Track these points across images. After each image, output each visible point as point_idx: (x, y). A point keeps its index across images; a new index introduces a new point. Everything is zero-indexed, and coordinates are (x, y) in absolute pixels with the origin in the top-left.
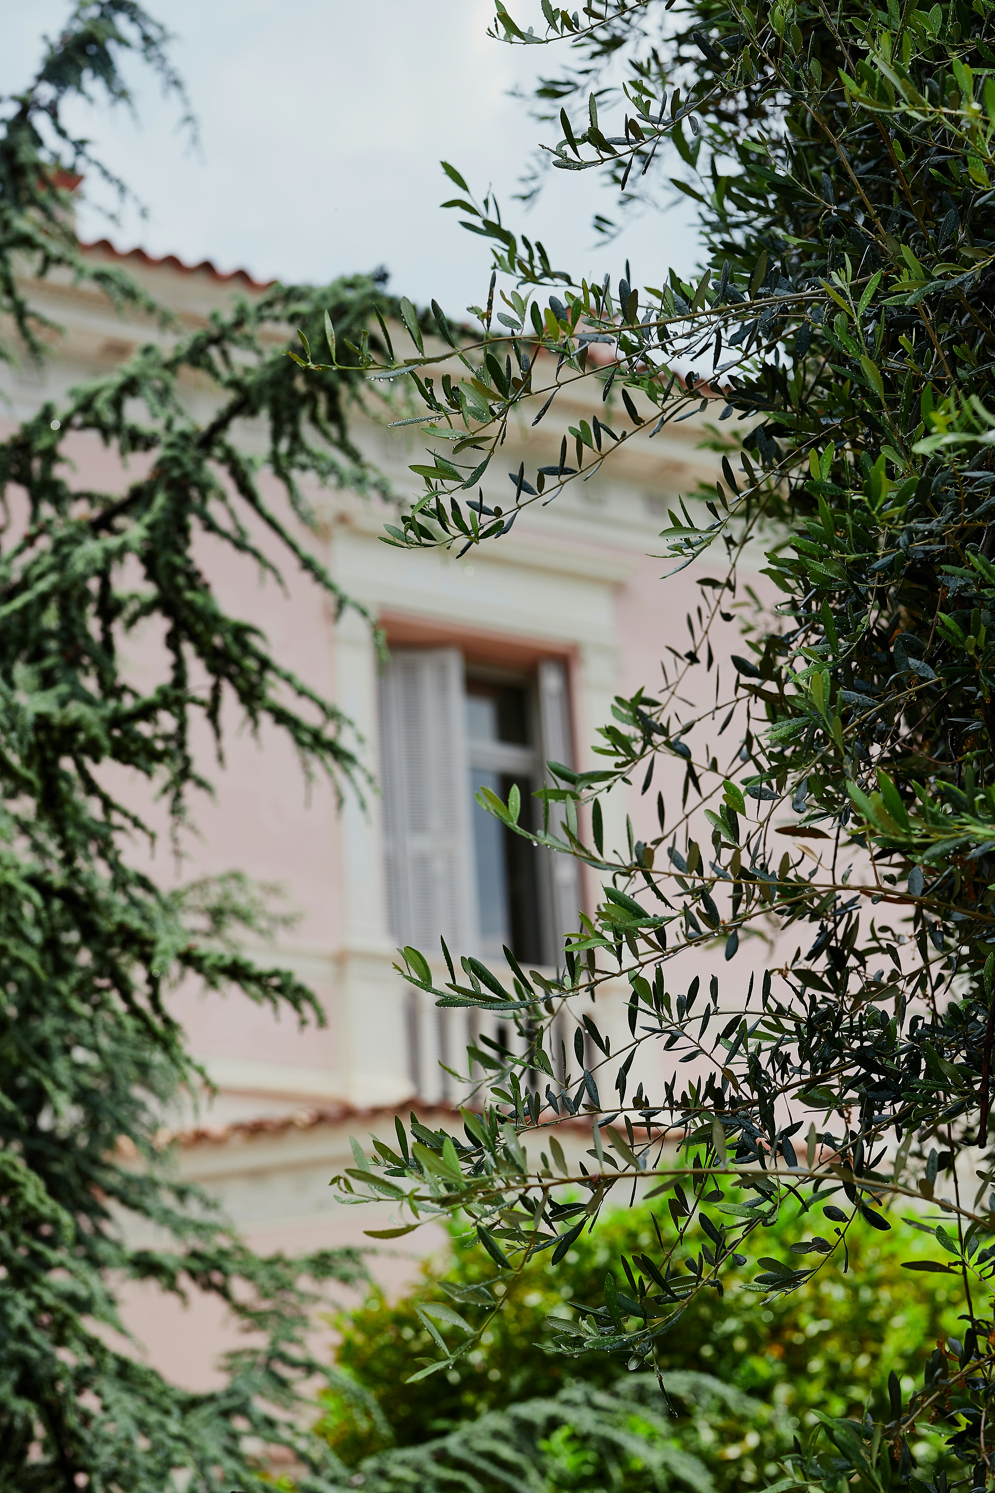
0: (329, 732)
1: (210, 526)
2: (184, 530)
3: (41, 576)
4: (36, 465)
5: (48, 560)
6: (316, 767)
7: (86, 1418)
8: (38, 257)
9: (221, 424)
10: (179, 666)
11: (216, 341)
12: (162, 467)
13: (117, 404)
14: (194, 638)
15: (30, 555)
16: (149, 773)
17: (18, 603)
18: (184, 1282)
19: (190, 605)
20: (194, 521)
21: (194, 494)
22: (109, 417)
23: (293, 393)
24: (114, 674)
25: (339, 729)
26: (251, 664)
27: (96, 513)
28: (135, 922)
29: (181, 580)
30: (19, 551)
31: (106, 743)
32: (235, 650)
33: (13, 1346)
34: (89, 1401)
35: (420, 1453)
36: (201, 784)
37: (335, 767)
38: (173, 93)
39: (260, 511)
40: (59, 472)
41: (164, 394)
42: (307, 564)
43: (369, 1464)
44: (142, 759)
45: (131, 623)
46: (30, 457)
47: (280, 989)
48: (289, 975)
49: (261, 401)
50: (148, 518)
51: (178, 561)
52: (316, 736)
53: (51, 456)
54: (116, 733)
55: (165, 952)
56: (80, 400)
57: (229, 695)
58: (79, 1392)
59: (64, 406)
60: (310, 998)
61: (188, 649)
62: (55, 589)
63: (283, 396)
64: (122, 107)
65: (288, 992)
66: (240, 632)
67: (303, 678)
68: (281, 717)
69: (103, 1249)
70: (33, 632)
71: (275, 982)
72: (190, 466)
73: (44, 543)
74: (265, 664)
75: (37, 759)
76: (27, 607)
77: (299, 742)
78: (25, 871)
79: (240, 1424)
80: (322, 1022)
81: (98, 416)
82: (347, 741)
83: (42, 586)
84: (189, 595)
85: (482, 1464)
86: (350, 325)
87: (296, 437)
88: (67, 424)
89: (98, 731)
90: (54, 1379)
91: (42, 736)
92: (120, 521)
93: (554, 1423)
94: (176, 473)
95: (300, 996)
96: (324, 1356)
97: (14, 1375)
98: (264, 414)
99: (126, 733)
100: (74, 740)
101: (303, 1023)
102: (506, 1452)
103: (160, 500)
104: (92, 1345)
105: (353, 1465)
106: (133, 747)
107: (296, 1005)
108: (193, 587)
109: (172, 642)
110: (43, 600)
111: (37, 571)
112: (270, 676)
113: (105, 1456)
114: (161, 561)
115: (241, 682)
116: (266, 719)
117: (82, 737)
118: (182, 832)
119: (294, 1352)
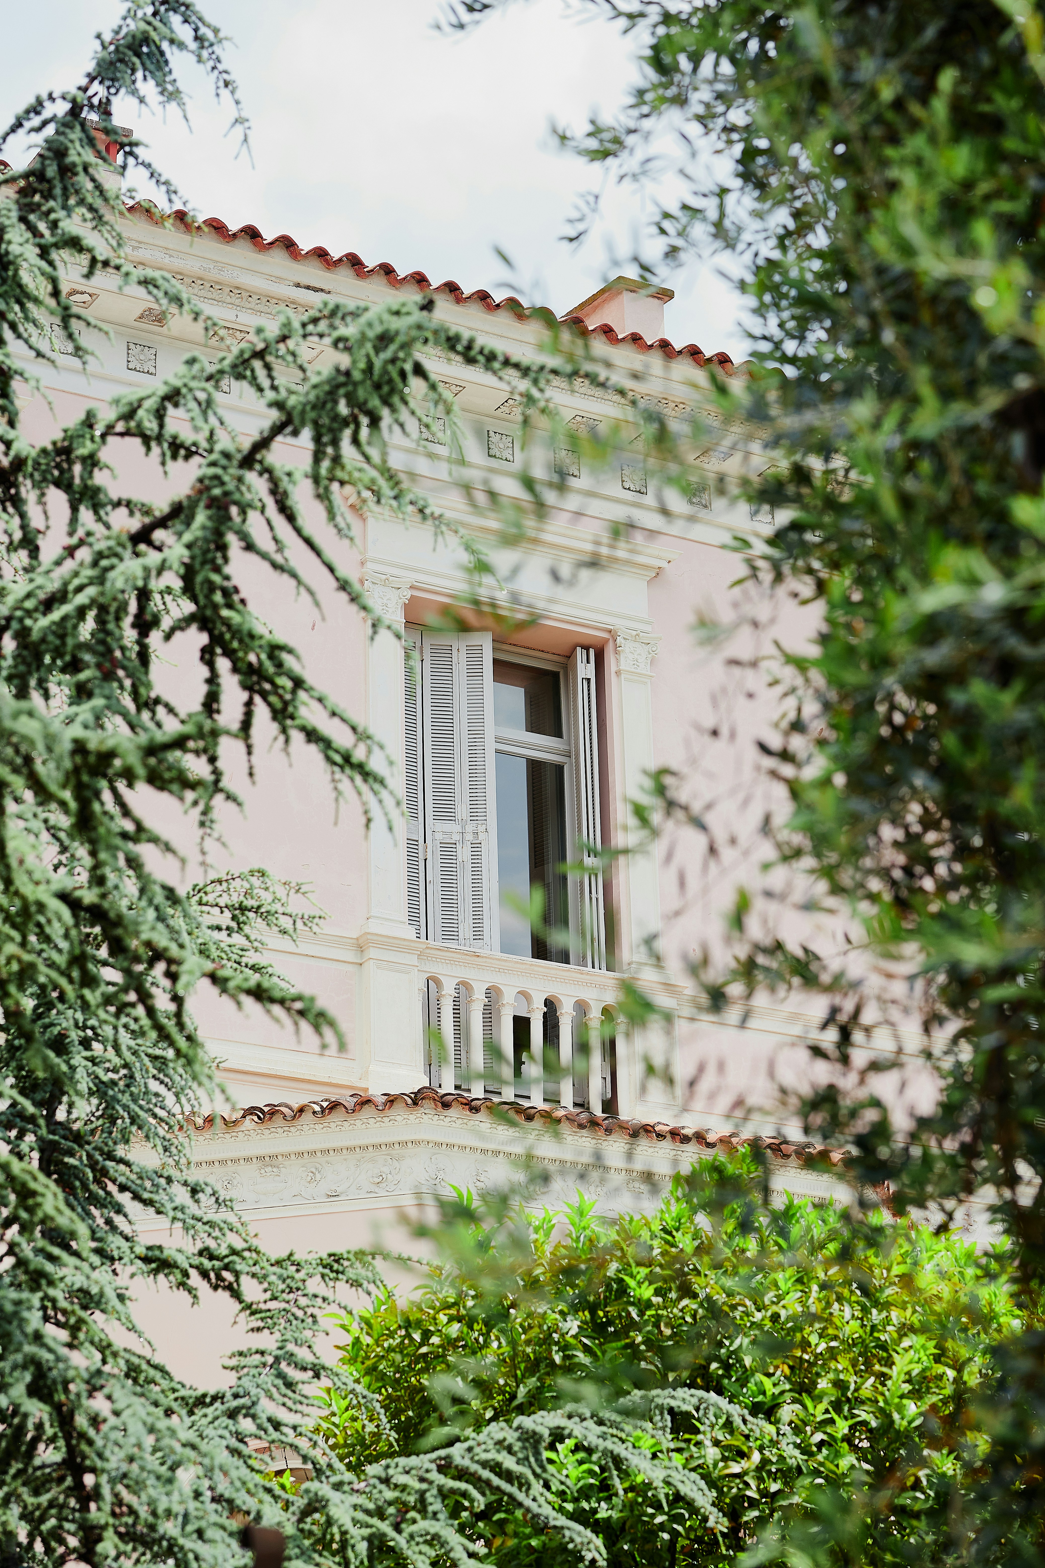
0: (359, 755)
1: (250, 547)
2: (223, 548)
3: (80, 589)
4: (77, 469)
5: (88, 572)
6: (345, 785)
7: (95, 1421)
8: (84, 260)
9: (263, 444)
10: (213, 680)
11: (260, 355)
12: (203, 485)
13: (160, 415)
14: (229, 653)
15: (69, 565)
16: (181, 799)
17: (56, 615)
18: (195, 1280)
19: (226, 622)
20: (231, 539)
21: (234, 510)
22: (151, 425)
23: (335, 417)
24: (149, 686)
25: (369, 751)
26: (285, 682)
27: (135, 524)
28: (162, 940)
29: (218, 597)
30: (58, 563)
31: (141, 771)
32: (270, 668)
33: (29, 1349)
34: (99, 1404)
35: (423, 1461)
36: (230, 797)
37: (364, 788)
38: (225, 93)
39: (298, 531)
40: (99, 478)
41: (207, 406)
42: (344, 586)
43: (372, 1470)
44: (175, 787)
45: (168, 637)
46: (70, 462)
47: (301, 1013)
48: (312, 999)
49: (303, 424)
50: (187, 537)
51: (216, 578)
52: (347, 758)
53: (91, 462)
54: (152, 761)
55: (191, 972)
56: (124, 409)
57: (261, 711)
58: (90, 1396)
59: (106, 415)
60: (332, 1024)
61: (223, 664)
62: (93, 601)
63: (325, 420)
64: (173, 106)
65: (311, 1016)
66: (274, 650)
67: (335, 699)
68: (312, 735)
69: (115, 1243)
70: (70, 642)
71: (298, 1005)
72: (231, 486)
73: (84, 554)
74: (298, 683)
75: (73, 781)
76: (64, 618)
77: (328, 759)
78: (55, 886)
79: (246, 1425)
80: (342, 1046)
81: (139, 425)
82: (376, 764)
83: (81, 599)
84: (225, 613)
85: (486, 1474)
86: (396, 352)
87: (337, 460)
88: (109, 430)
89: (134, 759)
90: (66, 1383)
91: (78, 759)
92: (159, 535)
93: (558, 1436)
94: (217, 492)
95: (321, 1020)
96: (330, 1358)
97: (28, 1377)
98: (307, 434)
99: (160, 761)
100: (109, 765)
101: (324, 1046)
102: (509, 1463)
103: (201, 517)
104: (105, 1348)
105: (356, 1468)
106: (167, 775)
107: (317, 1028)
108: (230, 606)
109: (207, 656)
110: (81, 612)
111: (76, 582)
112: (302, 695)
113: (115, 1461)
114: (199, 579)
115: (273, 699)
116: (297, 737)
117: (117, 763)
118: (209, 844)
119: (303, 1354)
